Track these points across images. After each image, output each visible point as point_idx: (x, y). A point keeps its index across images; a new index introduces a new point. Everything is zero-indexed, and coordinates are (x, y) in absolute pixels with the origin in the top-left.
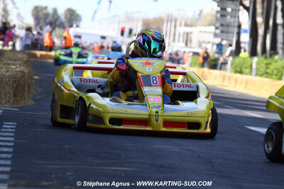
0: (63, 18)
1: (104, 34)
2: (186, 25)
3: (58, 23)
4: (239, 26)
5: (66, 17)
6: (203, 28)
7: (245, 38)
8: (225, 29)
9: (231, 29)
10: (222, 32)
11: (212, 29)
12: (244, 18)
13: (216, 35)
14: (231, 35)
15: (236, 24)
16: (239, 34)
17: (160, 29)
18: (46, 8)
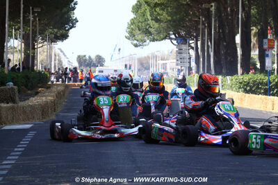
0: (94, 61)
1: (116, 69)
2: (162, 60)
3: (92, 64)
4: (190, 58)
5: (96, 60)
6: (172, 61)
7: (193, 64)
8: (183, 60)
9: (185, 60)
10: (181, 62)
11: (175, 61)
12: (192, 53)
13: (177, 65)
14: (185, 63)
15: (188, 57)
16: (190, 63)
17: (148, 63)
18: (85, 56)
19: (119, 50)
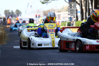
0: (15, 14)
2: (58, 12)
3: (14, 15)
5: (16, 13)
6: (64, 12)
7: (79, 14)
8: (72, 12)
9: (74, 12)
10: (71, 13)
11: (67, 12)
13: (69, 14)
14: (74, 14)
15: (76, 10)
16: (77, 13)
18: (9, 10)
19: (31, 6)
